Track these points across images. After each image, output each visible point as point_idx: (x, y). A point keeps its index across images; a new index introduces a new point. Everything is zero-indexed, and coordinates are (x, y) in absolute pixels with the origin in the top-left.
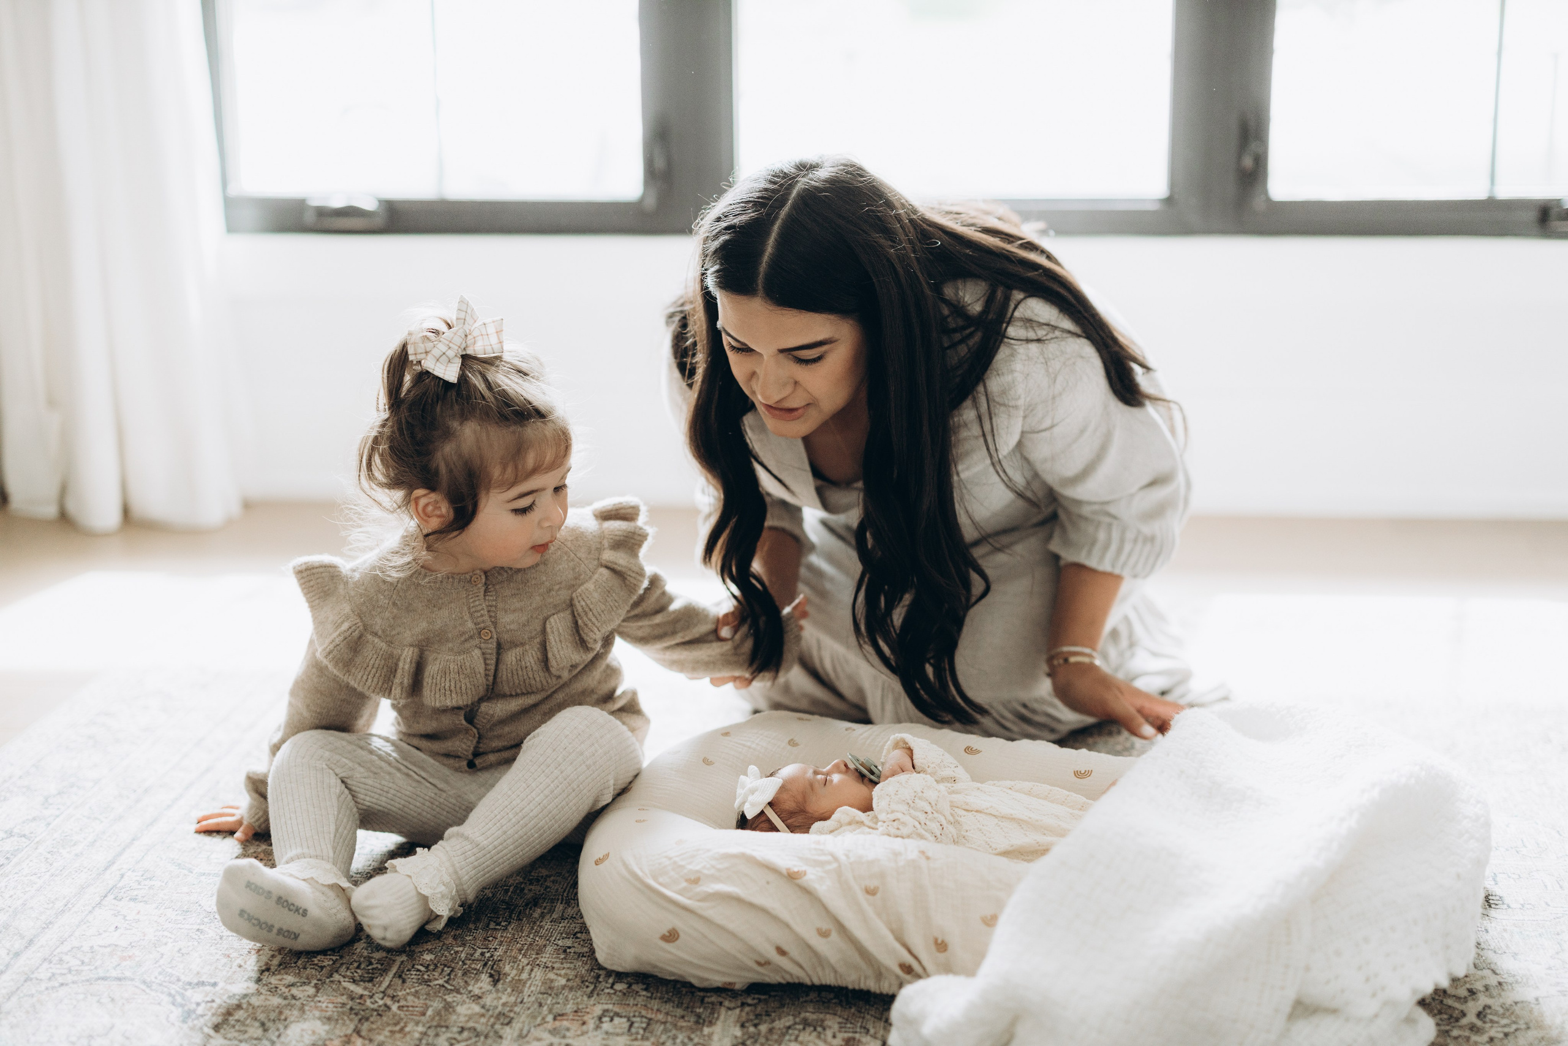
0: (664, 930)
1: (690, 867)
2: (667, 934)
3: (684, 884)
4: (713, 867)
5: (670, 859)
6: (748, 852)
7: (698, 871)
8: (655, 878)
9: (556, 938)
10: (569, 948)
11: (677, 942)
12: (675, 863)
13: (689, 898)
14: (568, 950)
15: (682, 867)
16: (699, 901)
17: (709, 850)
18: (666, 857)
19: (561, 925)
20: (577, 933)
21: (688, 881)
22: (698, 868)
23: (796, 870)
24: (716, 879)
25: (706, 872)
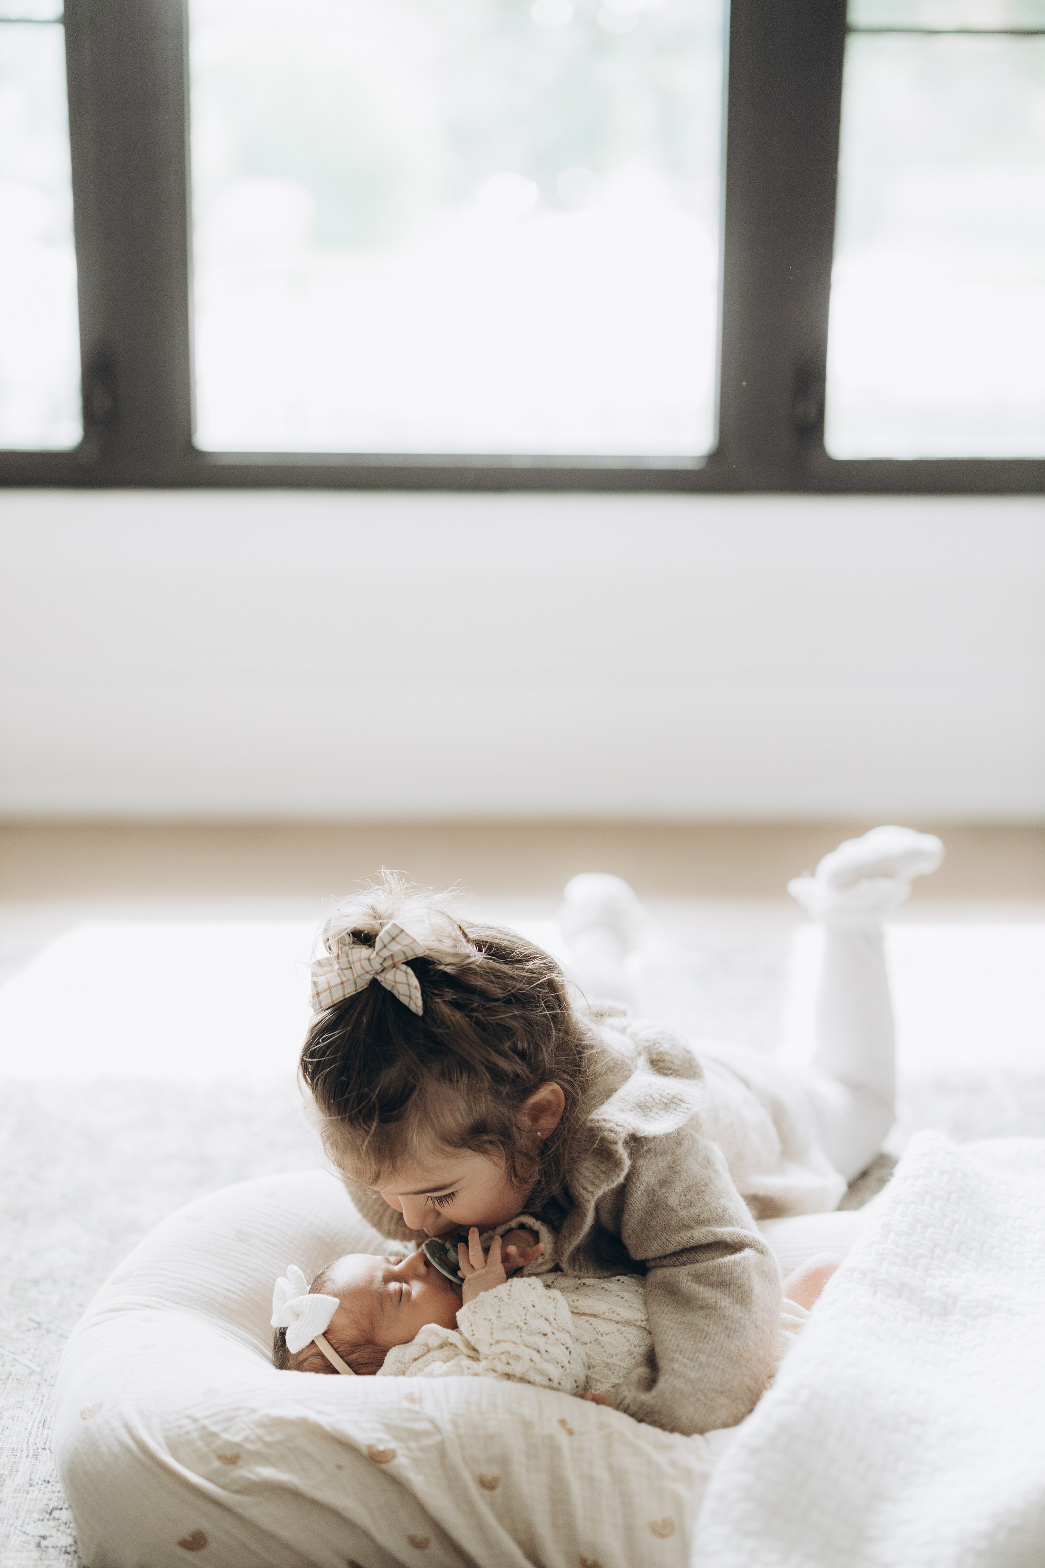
0: (185, 1532)
1: (226, 1436)
2: (189, 1539)
3: (217, 1464)
4: (260, 1439)
5: (195, 1420)
6: (313, 1416)
7: (237, 1445)
8: (175, 1455)
9: (23, 1523)
10: (44, 1538)
11: (204, 1552)
12: (204, 1428)
13: (224, 1487)
14: (44, 1543)
15: (214, 1435)
16: (237, 1492)
17: (253, 1411)
18: (189, 1417)
19: (29, 1497)
20: (55, 1508)
21: (222, 1458)
22: (237, 1439)
23: (381, 1447)
24: (263, 1458)
25: (249, 1446)
